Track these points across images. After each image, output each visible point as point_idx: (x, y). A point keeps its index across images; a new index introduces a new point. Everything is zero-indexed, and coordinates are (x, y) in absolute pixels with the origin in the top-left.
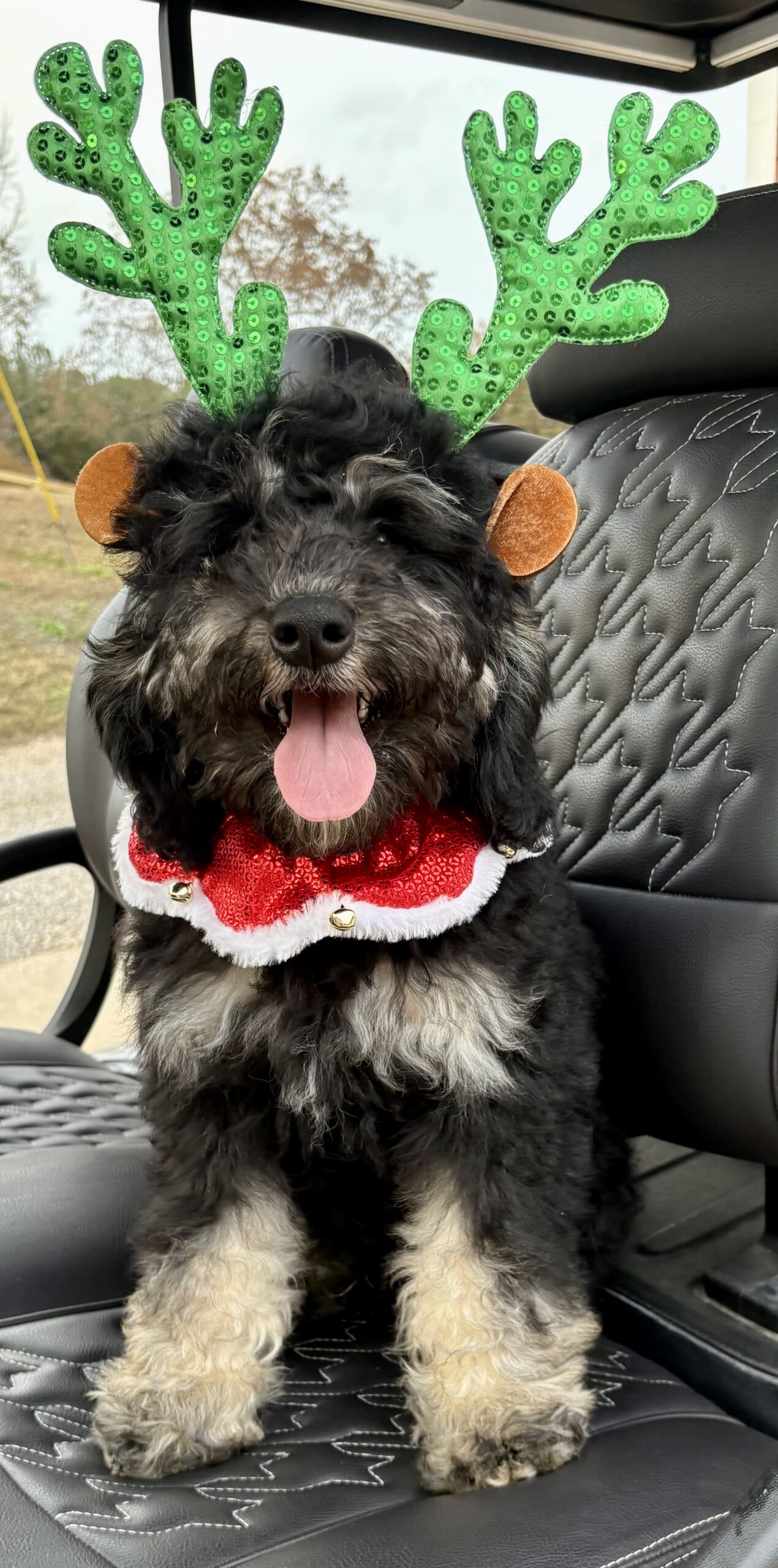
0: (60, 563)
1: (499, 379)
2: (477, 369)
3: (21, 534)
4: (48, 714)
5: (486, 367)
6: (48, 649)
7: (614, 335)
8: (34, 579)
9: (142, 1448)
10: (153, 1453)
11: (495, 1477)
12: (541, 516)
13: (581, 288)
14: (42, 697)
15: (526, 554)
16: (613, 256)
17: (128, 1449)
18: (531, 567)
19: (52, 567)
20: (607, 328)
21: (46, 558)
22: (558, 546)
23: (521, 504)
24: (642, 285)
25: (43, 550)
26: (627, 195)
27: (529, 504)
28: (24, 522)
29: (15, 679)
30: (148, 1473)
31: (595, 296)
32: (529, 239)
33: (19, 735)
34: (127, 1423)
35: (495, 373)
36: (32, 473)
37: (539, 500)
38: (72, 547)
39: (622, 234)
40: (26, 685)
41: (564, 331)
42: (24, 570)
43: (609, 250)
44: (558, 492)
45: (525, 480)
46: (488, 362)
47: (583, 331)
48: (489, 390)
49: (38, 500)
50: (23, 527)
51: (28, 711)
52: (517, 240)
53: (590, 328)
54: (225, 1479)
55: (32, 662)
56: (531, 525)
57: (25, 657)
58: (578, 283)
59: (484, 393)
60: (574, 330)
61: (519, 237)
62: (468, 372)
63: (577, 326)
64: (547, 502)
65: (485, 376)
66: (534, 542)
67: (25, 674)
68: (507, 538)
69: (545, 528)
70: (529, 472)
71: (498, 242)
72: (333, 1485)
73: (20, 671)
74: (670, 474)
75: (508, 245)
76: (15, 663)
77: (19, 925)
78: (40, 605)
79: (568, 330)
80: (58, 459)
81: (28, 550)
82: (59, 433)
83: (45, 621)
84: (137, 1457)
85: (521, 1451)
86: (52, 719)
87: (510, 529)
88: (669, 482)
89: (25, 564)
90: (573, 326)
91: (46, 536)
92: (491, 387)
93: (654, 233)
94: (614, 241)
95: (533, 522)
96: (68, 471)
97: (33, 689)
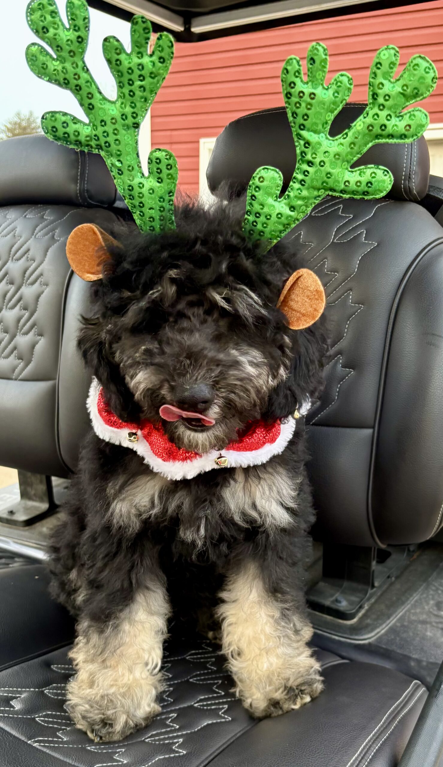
9: (111, 725)
10: (118, 727)
11: (295, 704)
17: (105, 728)
20: (357, 192)
30: (116, 738)
34: (100, 714)
54: (154, 733)
63: (340, 189)
71: (299, 137)
72: (208, 725)
84: (110, 730)
85: (305, 690)
88: (301, 234)
90: (338, 189)
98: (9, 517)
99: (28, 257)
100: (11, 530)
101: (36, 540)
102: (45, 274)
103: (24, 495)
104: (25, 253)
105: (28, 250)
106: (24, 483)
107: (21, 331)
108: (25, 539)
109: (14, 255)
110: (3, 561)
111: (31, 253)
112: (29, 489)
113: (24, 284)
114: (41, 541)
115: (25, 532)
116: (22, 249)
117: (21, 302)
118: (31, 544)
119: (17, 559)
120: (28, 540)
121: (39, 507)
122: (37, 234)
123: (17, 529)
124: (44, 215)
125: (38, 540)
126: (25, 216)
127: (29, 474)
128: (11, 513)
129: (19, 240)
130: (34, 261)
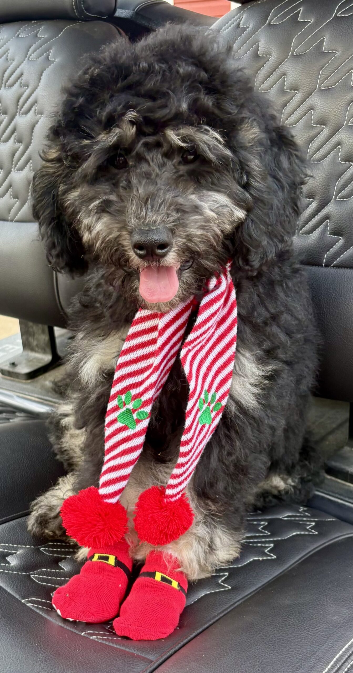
72: (206, 595)
74: (258, 41)
88: (258, 46)
98: (11, 370)
99: (21, 83)
100: (14, 383)
101: (38, 394)
102: (40, 101)
103: (26, 345)
104: (19, 78)
105: (22, 74)
106: (25, 333)
107: (15, 166)
108: (27, 393)
109: (7, 81)
110: (4, 415)
111: (24, 78)
112: (31, 339)
113: (18, 114)
114: (44, 395)
115: (28, 385)
116: (15, 74)
117: (15, 134)
118: (33, 398)
119: (18, 414)
120: (31, 394)
121: (41, 359)
122: (31, 55)
123: (19, 382)
124: (37, 33)
125: (41, 394)
126: (18, 36)
127: (30, 324)
128: (13, 364)
129: (11, 63)
130: (28, 87)
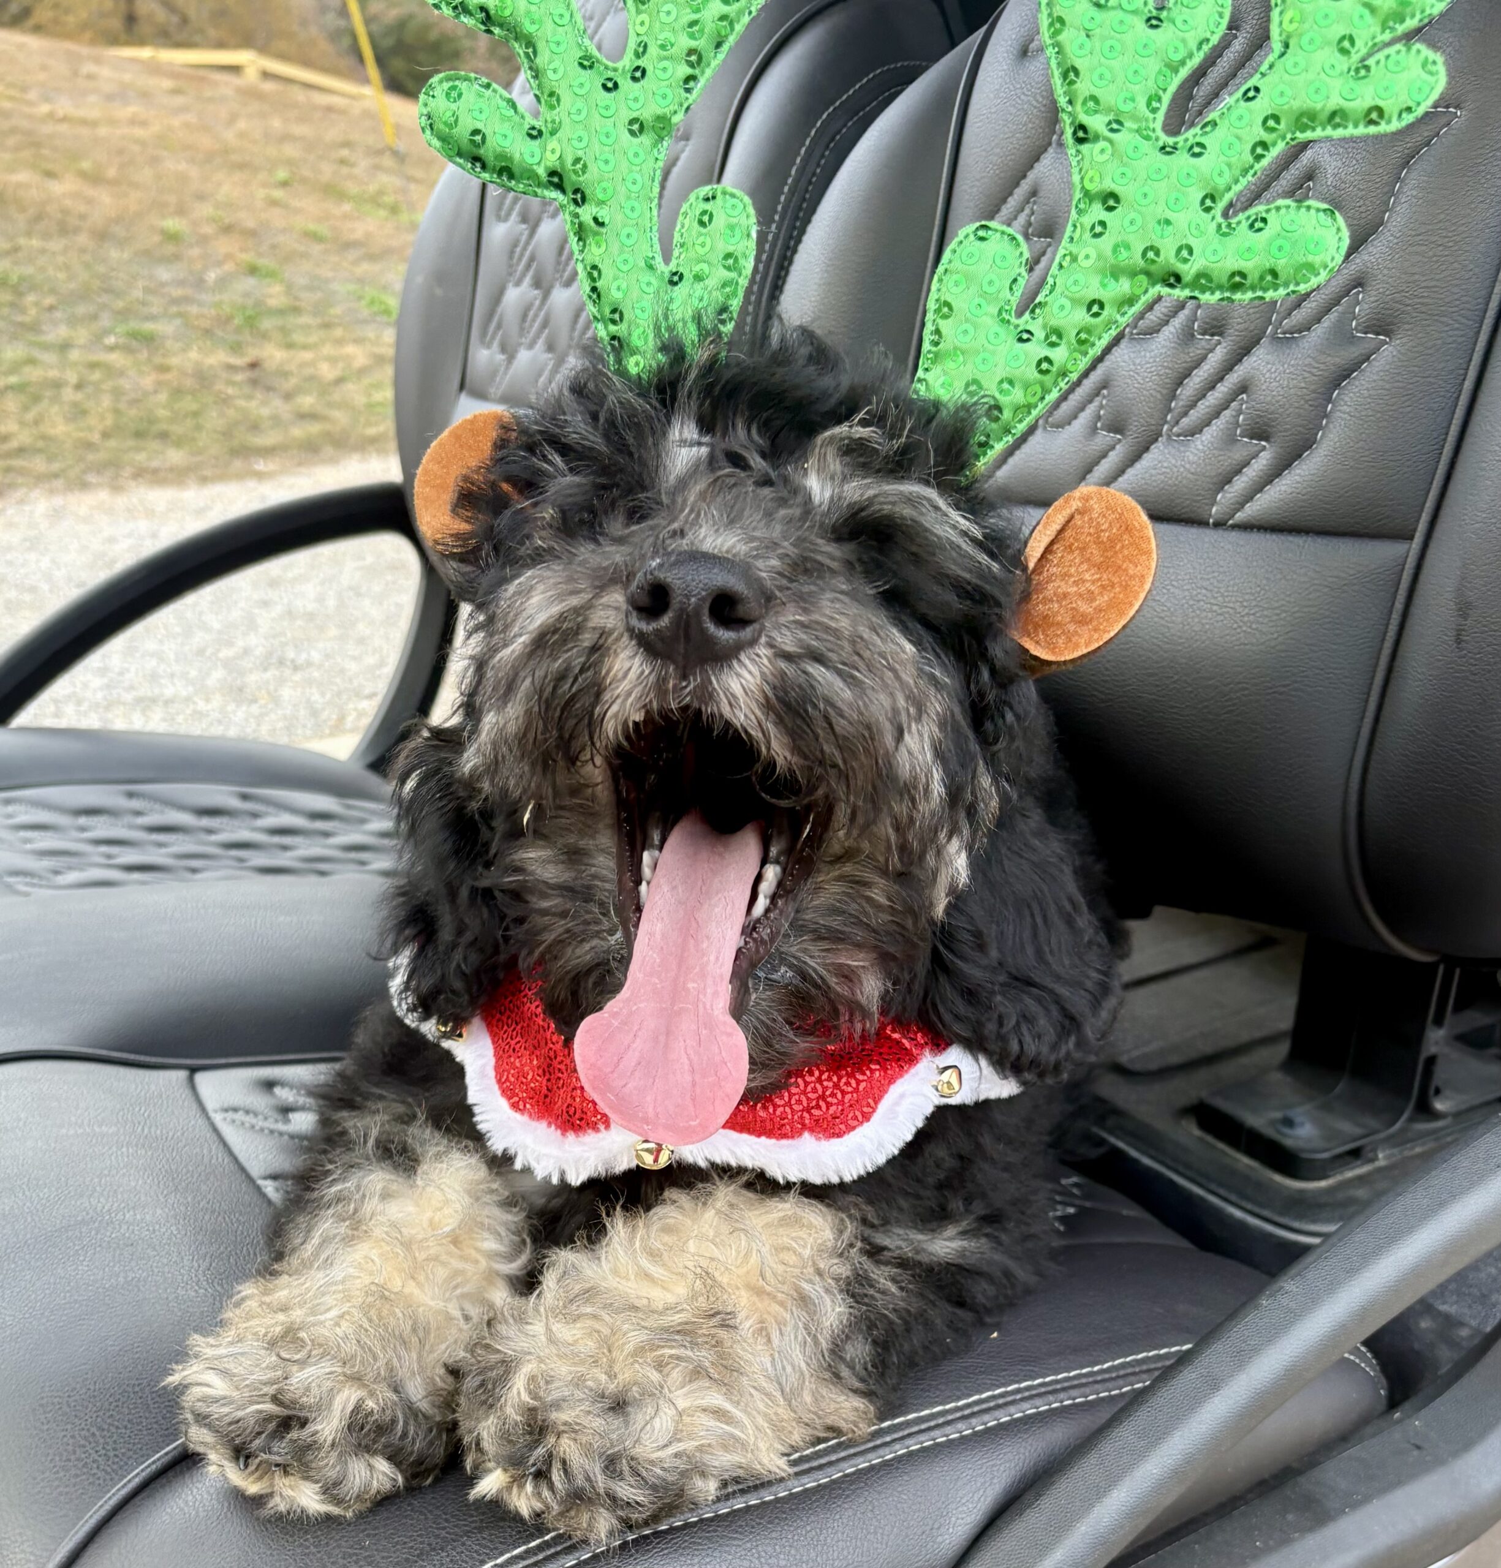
0: (394, 210)
1: (1059, 355)
2: (1025, 336)
3: (343, 162)
4: (368, 424)
5: (1039, 334)
6: (370, 333)
7: (1253, 288)
8: (359, 230)
12: (1099, 567)
13: (1208, 210)
14: (360, 400)
15: (1072, 627)
16: (1265, 162)
18: (1077, 646)
19: (382, 213)
20: (1243, 275)
21: (375, 200)
22: (1122, 613)
23: (1070, 548)
24: (1309, 208)
25: (372, 188)
26: (1296, 64)
27: (1083, 549)
28: (347, 144)
29: (327, 371)
31: (1229, 225)
32: (1130, 130)
33: (329, 450)
35: (1053, 345)
36: (366, 81)
37: (1098, 542)
38: (413, 187)
39: (1282, 126)
40: (340, 381)
41: (1174, 279)
42: (345, 217)
43: (1259, 150)
44: (1128, 529)
45: (1081, 512)
46: (1045, 326)
47: (1203, 282)
48: (1041, 372)
49: (368, 114)
50: (345, 153)
51: (341, 417)
52: (1112, 130)
53: (1215, 275)
55: (350, 349)
56: (1084, 581)
57: (340, 342)
58: (1203, 202)
59: (1033, 374)
60: (1187, 278)
61: (1115, 126)
62: (1012, 340)
63: (1193, 271)
64: (1109, 546)
65: (1036, 349)
66: (1084, 607)
67: (341, 365)
68: (1047, 601)
69: (1103, 587)
70: (1086, 499)
71: (1081, 134)
73: (333, 360)
75: (1097, 138)
76: (328, 350)
77: (316, 697)
78: (365, 267)
79: (1178, 278)
80: (398, 64)
81: (353, 189)
82: (402, 24)
83: (370, 292)
86: (372, 431)
87: (1050, 586)
89: (347, 207)
90: (1188, 271)
91: (377, 167)
92: (1045, 366)
93: (1336, 126)
94: (1267, 137)
95: (1087, 576)
96: (410, 85)
97: (350, 386)
